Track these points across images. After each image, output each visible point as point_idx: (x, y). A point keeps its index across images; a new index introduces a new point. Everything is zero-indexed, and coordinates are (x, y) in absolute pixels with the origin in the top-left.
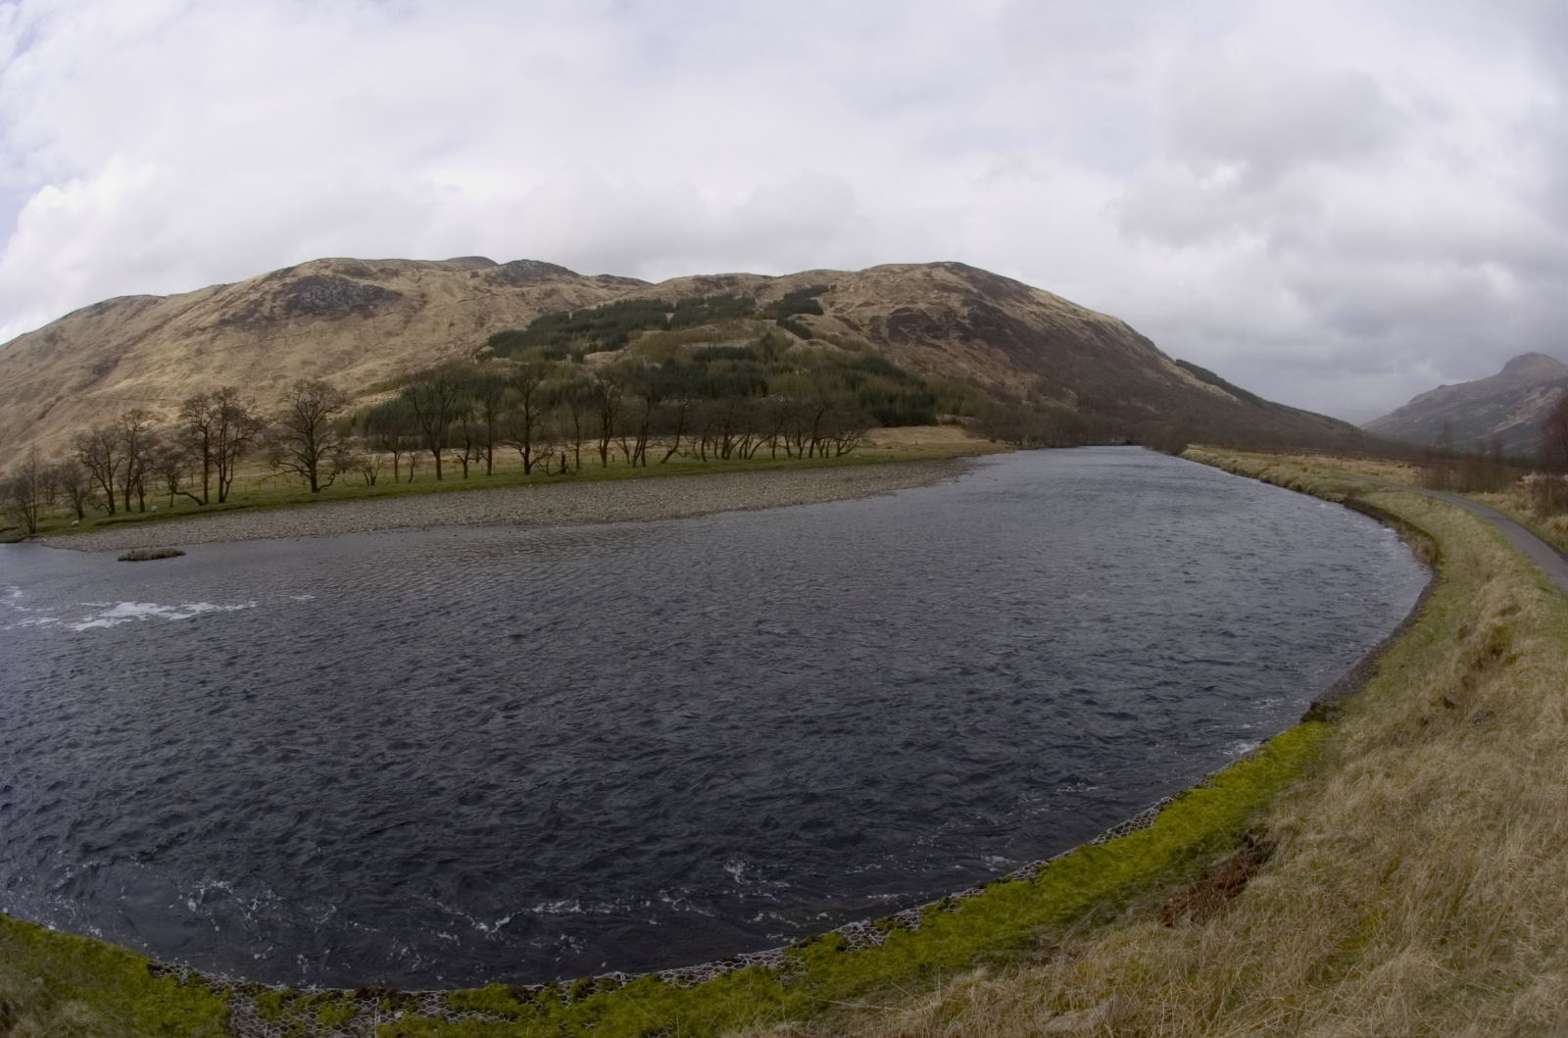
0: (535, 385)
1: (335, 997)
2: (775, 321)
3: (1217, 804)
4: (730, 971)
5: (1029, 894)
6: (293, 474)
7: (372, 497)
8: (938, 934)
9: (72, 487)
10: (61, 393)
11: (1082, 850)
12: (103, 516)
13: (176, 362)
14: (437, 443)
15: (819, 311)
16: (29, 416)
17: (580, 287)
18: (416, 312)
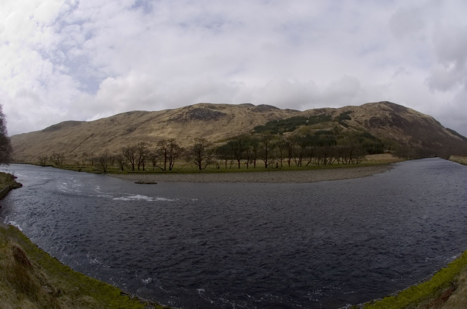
0: (269, 142)
2: (338, 122)
3: (448, 273)
5: (394, 300)
6: (193, 164)
7: (219, 172)
9: (120, 161)
10: (117, 135)
11: (411, 287)
12: (131, 170)
14: (239, 158)
15: (350, 119)
16: (105, 141)
17: (280, 113)
18: (231, 119)
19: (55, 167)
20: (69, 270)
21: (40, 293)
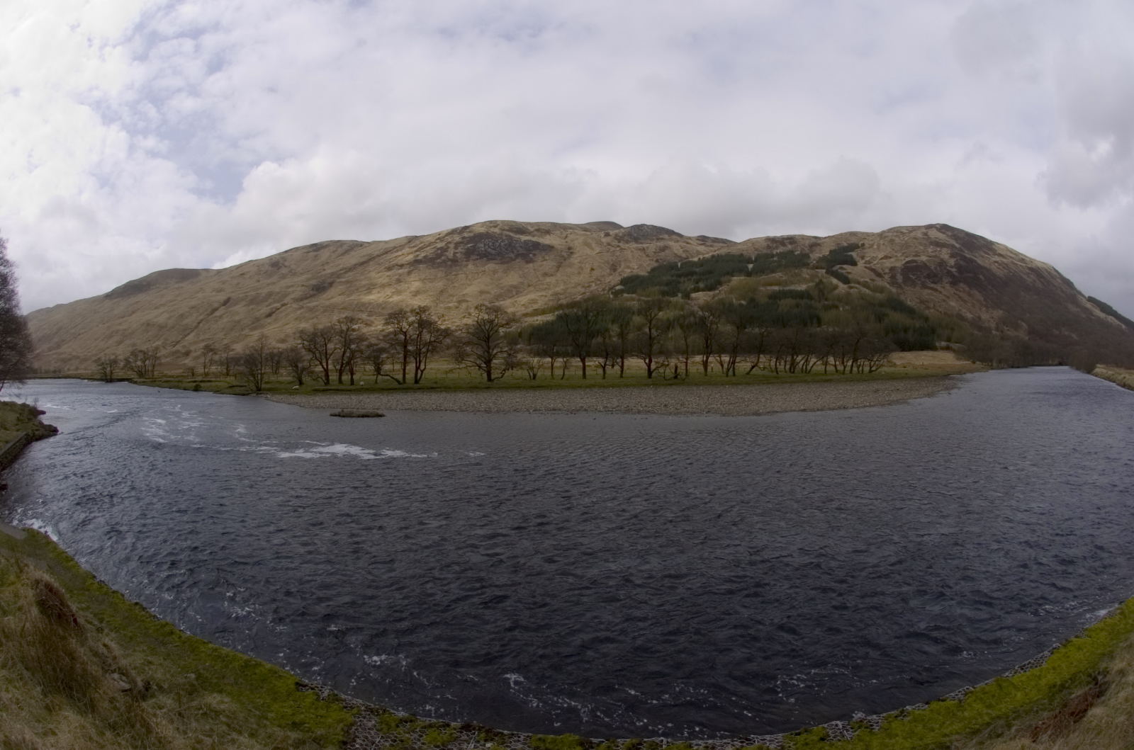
0: (655, 315)
1: (444, 726)
2: (824, 271)
3: (1085, 650)
4: (742, 747)
5: (956, 711)
6: (473, 368)
7: (533, 388)
8: (890, 736)
9: (294, 363)
10: (285, 302)
11: (998, 680)
12: (321, 385)
14: (584, 353)
15: (854, 263)
16: (258, 314)
17: (685, 244)
18: (565, 260)
19: (135, 383)
20: (172, 633)
21: (101, 692)
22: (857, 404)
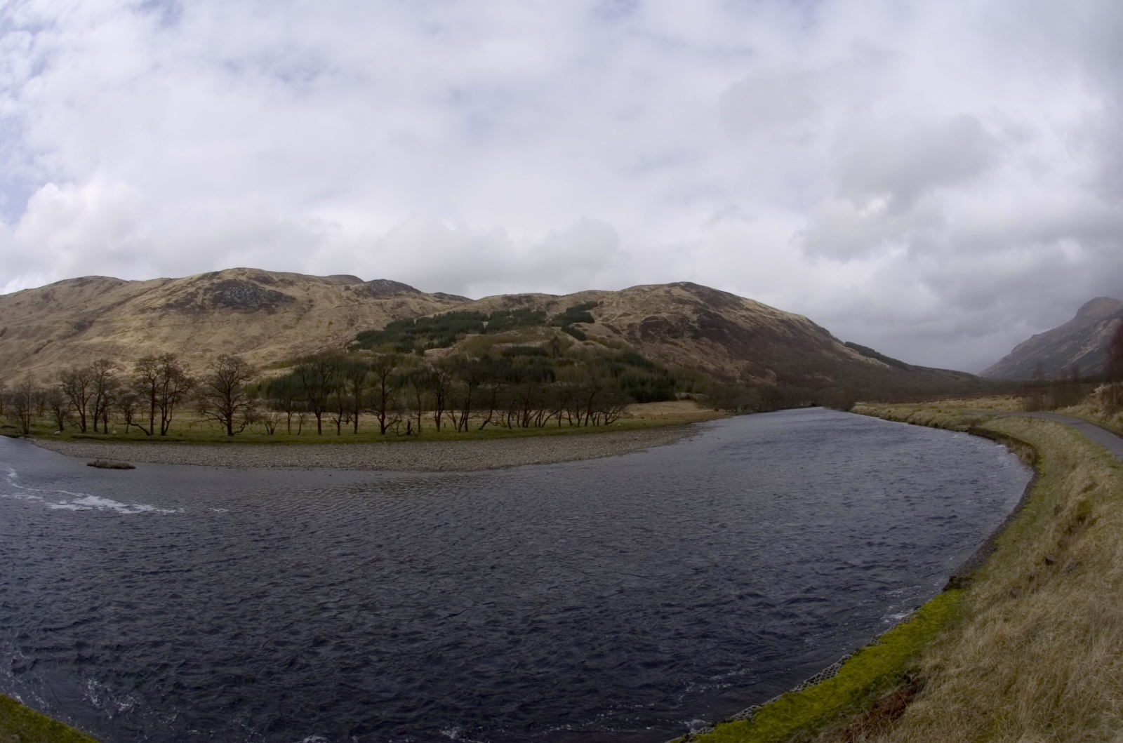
0: (390, 371)
2: (560, 328)
3: (883, 656)
5: (747, 729)
6: (215, 421)
7: (271, 443)
9: (56, 405)
10: (51, 338)
11: (786, 696)
12: (78, 432)
13: (134, 330)
14: (319, 408)
15: (591, 321)
16: (27, 350)
17: (422, 301)
18: (305, 312)
22: (593, 455)
